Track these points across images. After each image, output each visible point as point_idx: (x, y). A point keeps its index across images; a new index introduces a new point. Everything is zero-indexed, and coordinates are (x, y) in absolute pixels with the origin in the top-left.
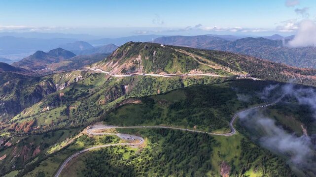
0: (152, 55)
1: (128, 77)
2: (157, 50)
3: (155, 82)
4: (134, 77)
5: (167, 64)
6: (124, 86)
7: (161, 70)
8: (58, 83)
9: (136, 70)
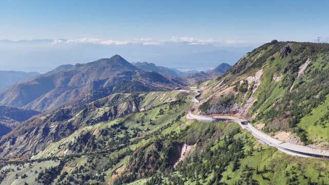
0: (296, 69)
1: (205, 124)
2: (315, 59)
3: (236, 167)
4: (218, 125)
5: (315, 106)
6: (181, 145)
7: (285, 122)
8: (145, 107)
9: (235, 107)
